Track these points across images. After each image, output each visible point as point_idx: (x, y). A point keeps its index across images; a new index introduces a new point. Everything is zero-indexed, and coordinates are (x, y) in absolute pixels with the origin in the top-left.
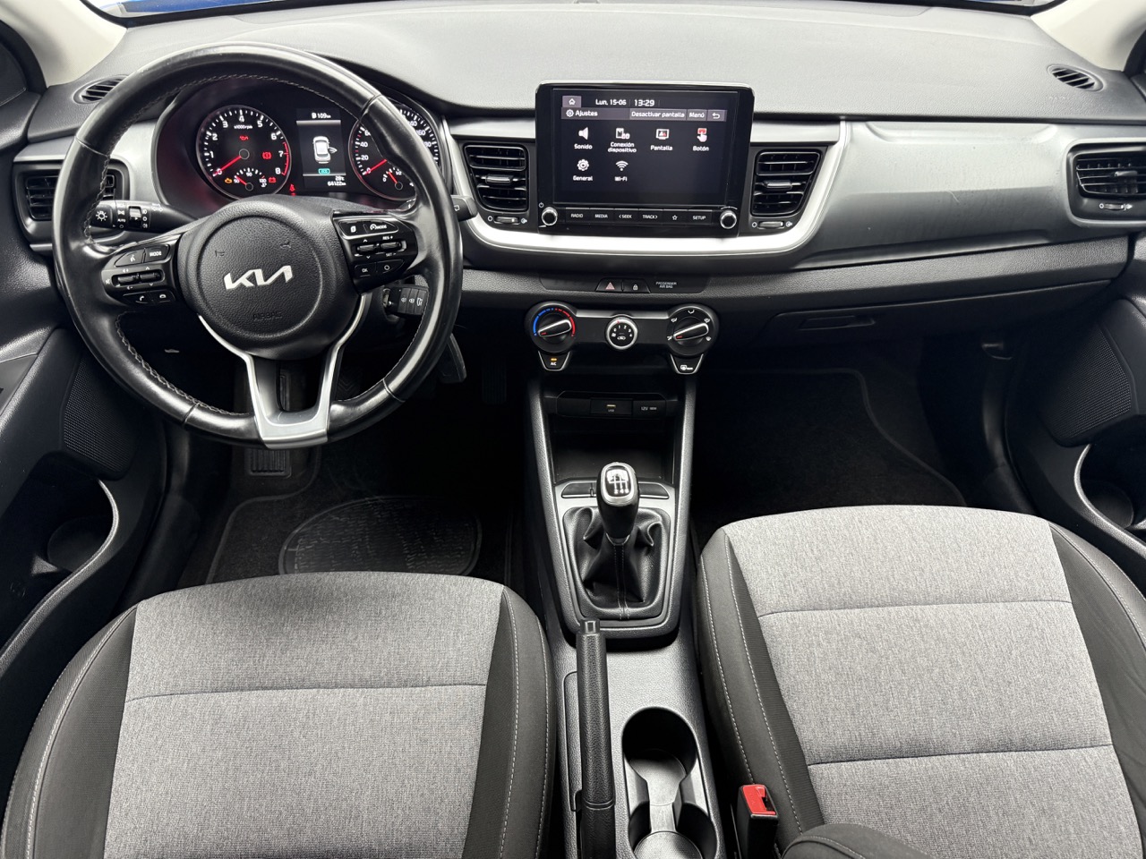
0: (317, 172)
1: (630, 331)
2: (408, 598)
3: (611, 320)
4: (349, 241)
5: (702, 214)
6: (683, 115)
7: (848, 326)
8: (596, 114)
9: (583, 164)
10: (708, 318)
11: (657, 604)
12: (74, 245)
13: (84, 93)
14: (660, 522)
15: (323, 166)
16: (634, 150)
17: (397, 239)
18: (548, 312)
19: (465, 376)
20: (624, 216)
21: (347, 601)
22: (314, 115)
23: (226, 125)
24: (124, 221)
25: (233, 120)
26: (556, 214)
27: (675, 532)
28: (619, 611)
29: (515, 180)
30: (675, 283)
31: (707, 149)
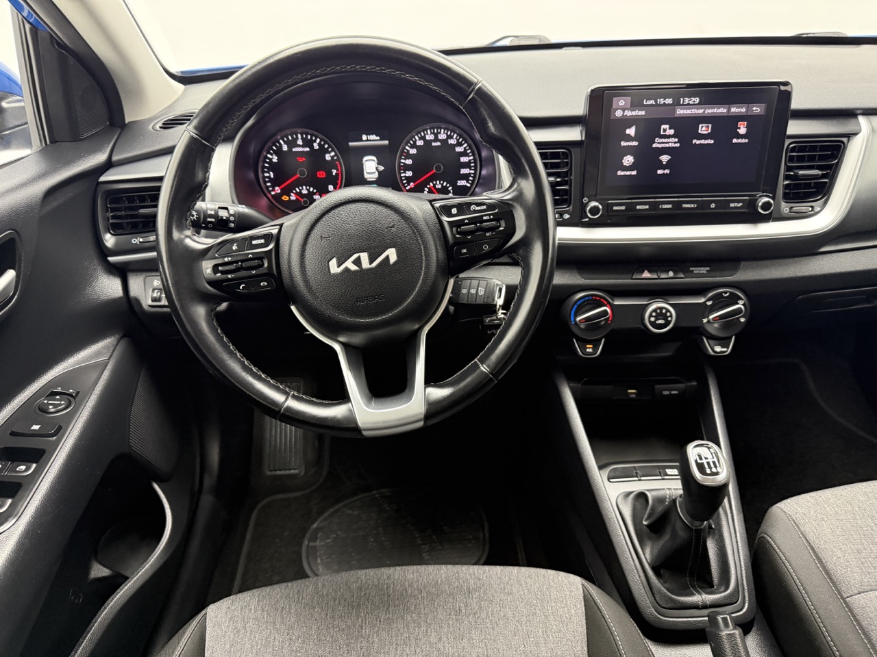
1: (668, 314)
2: (485, 593)
5: (738, 201)
6: (725, 111)
7: (854, 307)
8: (643, 113)
9: (628, 160)
10: (743, 299)
11: (733, 591)
13: (160, 124)
15: (373, 182)
16: (678, 145)
17: (497, 218)
18: (585, 301)
20: (665, 206)
21: (423, 598)
22: (364, 137)
23: (285, 148)
24: (213, 220)
25: (292, 144)
28: (697, 599)
29: (558, 180)
30: (708, 269)
31: (747, 141)
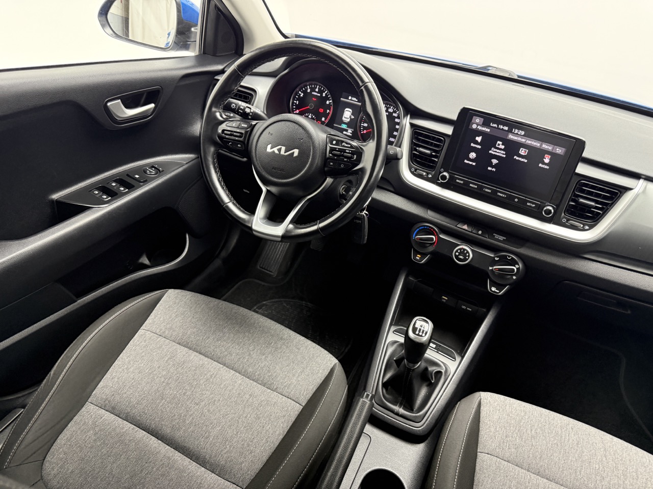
0: (341, 125)
1: (467, 255)
3: (459, 245)
4: (331, 147)
5: (533, 203)
6: (539, 145)
7: (612, 308)
8: (489, 130)
9: (473, 155)
10: (519, 265)
11: (420, 416)
12: (214, 109)
14: (443, 371)
15: (345, 123)
16: (504, 156)
17: (353, 153)
18: (424, 229)
19: (365, 242)
20: (487, 190)
21: (259, 330)
22: (350, 98)
23: (309, 91)
24: (242, 111)
25: (313, 90)
26: (448, 177)
27: (450, 381)
28: (396, 408)
29: (434, 154)
30: (505, 238)
31: (548, 167)
